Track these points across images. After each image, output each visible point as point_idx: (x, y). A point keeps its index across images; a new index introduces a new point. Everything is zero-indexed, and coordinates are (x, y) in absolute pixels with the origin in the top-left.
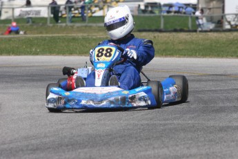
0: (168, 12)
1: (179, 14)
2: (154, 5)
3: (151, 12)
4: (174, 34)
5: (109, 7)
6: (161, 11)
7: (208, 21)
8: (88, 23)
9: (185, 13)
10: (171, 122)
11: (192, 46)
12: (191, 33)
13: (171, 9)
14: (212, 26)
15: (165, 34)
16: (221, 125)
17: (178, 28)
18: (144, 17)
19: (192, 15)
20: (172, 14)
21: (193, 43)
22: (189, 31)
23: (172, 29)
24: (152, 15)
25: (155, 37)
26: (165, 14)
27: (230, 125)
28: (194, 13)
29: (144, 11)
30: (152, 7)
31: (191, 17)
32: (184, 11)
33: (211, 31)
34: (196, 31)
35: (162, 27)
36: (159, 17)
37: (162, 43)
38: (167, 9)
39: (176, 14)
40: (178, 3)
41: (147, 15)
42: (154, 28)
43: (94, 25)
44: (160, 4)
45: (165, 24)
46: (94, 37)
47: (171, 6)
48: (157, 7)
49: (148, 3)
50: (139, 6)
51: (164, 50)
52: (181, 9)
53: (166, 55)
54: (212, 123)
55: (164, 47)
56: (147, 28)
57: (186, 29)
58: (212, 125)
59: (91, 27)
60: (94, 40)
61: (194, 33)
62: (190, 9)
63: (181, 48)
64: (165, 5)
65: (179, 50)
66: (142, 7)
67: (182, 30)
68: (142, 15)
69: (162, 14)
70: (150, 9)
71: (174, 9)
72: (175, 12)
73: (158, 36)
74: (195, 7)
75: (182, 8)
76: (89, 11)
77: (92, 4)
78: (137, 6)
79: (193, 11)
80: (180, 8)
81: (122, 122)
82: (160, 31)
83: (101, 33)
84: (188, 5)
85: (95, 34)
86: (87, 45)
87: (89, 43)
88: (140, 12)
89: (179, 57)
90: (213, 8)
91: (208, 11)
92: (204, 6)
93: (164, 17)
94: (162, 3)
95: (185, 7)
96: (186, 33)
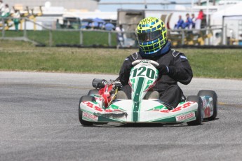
0: (88, 27)
1: (99, 30)
2: (73, 20)
3: (70, 27)
4: (93, 50)
5: (26, 20)
6: (80, 27)
7: (128, 37)
8: (5, 36)
9: (104, 29)
10: (86, 140)
11: (111, 63)
12: (110, 50)
13: (90, 25)
14: (132, 43)
15: (83, 50)
16: (137, 143)
17: (98, 44)
18: (62, 32)
19: (112, 31)
20: (92, 29)
21: (112, 60)
22: (108, 47)
23: (92, 45)
24: (71, 30)
25: (73, 53)
26: (85, 29)
27: (146, 143)
28: (114, 29)
29: (63, 26)
30: (71, 22)
31: (111, 33)
32: (103, 26)
33: (131, 48)
34: (115, 47)
35: (81, 42)
36: (78, 32)
37: (81, 59)
38: (86, 24)
39: (96, 30)
40: (97, 19)
41: (65, 30)
42: (72, 43)
43: (10, 39)
44: (79, 19)
45: (84, 39)
46: (10, 52)
47: (90, 21)
48: (76, 22)
49: (67, 18)
50: (58, 20)
51: (82, 66)
52: (101, 25)
53: (84, 72)
54: (127, 142)
55: (82, 64)
56: (66, 43)
57: (105, 45)
58: (128, 143)
59: (7, 40)
60: (10, 54)
61: (113, 50)
62: (110, 25)
63: (99, 64)
64: (85, 21)
65: (98, 66)
66: (61, 22)
67: (101, 47)
68: (61, 30)
69: (81, 29)
70: (69, 24)
71: (93, 25)
72: (95, 28)
73: (76, 52)
74: (114, 23)
75: (102, 23)
76: (6, 25)
77: (9, 18)
78: (56, 20)
79: (113, 26)
80: (99, 23)
81: (35, 139)
82: (79, 47)
83: (17, 48)
84: (107, 21)
85: (11, 49)
86: (3, 59)
87: (5, 58)
88: (59, 26)
89: (97, 74)
90: (133, 24)
91: (128, 27)
92: (124, 22)
93: (83, 32)
94: (81, 18)
95: (104, 23)
96: (105, 50)
